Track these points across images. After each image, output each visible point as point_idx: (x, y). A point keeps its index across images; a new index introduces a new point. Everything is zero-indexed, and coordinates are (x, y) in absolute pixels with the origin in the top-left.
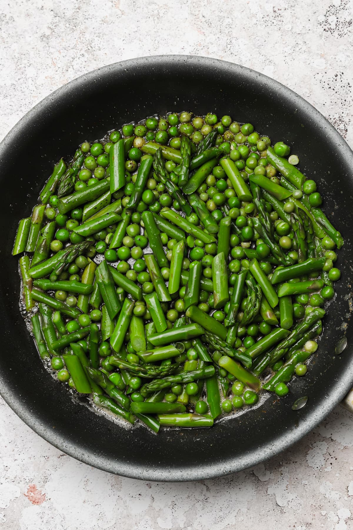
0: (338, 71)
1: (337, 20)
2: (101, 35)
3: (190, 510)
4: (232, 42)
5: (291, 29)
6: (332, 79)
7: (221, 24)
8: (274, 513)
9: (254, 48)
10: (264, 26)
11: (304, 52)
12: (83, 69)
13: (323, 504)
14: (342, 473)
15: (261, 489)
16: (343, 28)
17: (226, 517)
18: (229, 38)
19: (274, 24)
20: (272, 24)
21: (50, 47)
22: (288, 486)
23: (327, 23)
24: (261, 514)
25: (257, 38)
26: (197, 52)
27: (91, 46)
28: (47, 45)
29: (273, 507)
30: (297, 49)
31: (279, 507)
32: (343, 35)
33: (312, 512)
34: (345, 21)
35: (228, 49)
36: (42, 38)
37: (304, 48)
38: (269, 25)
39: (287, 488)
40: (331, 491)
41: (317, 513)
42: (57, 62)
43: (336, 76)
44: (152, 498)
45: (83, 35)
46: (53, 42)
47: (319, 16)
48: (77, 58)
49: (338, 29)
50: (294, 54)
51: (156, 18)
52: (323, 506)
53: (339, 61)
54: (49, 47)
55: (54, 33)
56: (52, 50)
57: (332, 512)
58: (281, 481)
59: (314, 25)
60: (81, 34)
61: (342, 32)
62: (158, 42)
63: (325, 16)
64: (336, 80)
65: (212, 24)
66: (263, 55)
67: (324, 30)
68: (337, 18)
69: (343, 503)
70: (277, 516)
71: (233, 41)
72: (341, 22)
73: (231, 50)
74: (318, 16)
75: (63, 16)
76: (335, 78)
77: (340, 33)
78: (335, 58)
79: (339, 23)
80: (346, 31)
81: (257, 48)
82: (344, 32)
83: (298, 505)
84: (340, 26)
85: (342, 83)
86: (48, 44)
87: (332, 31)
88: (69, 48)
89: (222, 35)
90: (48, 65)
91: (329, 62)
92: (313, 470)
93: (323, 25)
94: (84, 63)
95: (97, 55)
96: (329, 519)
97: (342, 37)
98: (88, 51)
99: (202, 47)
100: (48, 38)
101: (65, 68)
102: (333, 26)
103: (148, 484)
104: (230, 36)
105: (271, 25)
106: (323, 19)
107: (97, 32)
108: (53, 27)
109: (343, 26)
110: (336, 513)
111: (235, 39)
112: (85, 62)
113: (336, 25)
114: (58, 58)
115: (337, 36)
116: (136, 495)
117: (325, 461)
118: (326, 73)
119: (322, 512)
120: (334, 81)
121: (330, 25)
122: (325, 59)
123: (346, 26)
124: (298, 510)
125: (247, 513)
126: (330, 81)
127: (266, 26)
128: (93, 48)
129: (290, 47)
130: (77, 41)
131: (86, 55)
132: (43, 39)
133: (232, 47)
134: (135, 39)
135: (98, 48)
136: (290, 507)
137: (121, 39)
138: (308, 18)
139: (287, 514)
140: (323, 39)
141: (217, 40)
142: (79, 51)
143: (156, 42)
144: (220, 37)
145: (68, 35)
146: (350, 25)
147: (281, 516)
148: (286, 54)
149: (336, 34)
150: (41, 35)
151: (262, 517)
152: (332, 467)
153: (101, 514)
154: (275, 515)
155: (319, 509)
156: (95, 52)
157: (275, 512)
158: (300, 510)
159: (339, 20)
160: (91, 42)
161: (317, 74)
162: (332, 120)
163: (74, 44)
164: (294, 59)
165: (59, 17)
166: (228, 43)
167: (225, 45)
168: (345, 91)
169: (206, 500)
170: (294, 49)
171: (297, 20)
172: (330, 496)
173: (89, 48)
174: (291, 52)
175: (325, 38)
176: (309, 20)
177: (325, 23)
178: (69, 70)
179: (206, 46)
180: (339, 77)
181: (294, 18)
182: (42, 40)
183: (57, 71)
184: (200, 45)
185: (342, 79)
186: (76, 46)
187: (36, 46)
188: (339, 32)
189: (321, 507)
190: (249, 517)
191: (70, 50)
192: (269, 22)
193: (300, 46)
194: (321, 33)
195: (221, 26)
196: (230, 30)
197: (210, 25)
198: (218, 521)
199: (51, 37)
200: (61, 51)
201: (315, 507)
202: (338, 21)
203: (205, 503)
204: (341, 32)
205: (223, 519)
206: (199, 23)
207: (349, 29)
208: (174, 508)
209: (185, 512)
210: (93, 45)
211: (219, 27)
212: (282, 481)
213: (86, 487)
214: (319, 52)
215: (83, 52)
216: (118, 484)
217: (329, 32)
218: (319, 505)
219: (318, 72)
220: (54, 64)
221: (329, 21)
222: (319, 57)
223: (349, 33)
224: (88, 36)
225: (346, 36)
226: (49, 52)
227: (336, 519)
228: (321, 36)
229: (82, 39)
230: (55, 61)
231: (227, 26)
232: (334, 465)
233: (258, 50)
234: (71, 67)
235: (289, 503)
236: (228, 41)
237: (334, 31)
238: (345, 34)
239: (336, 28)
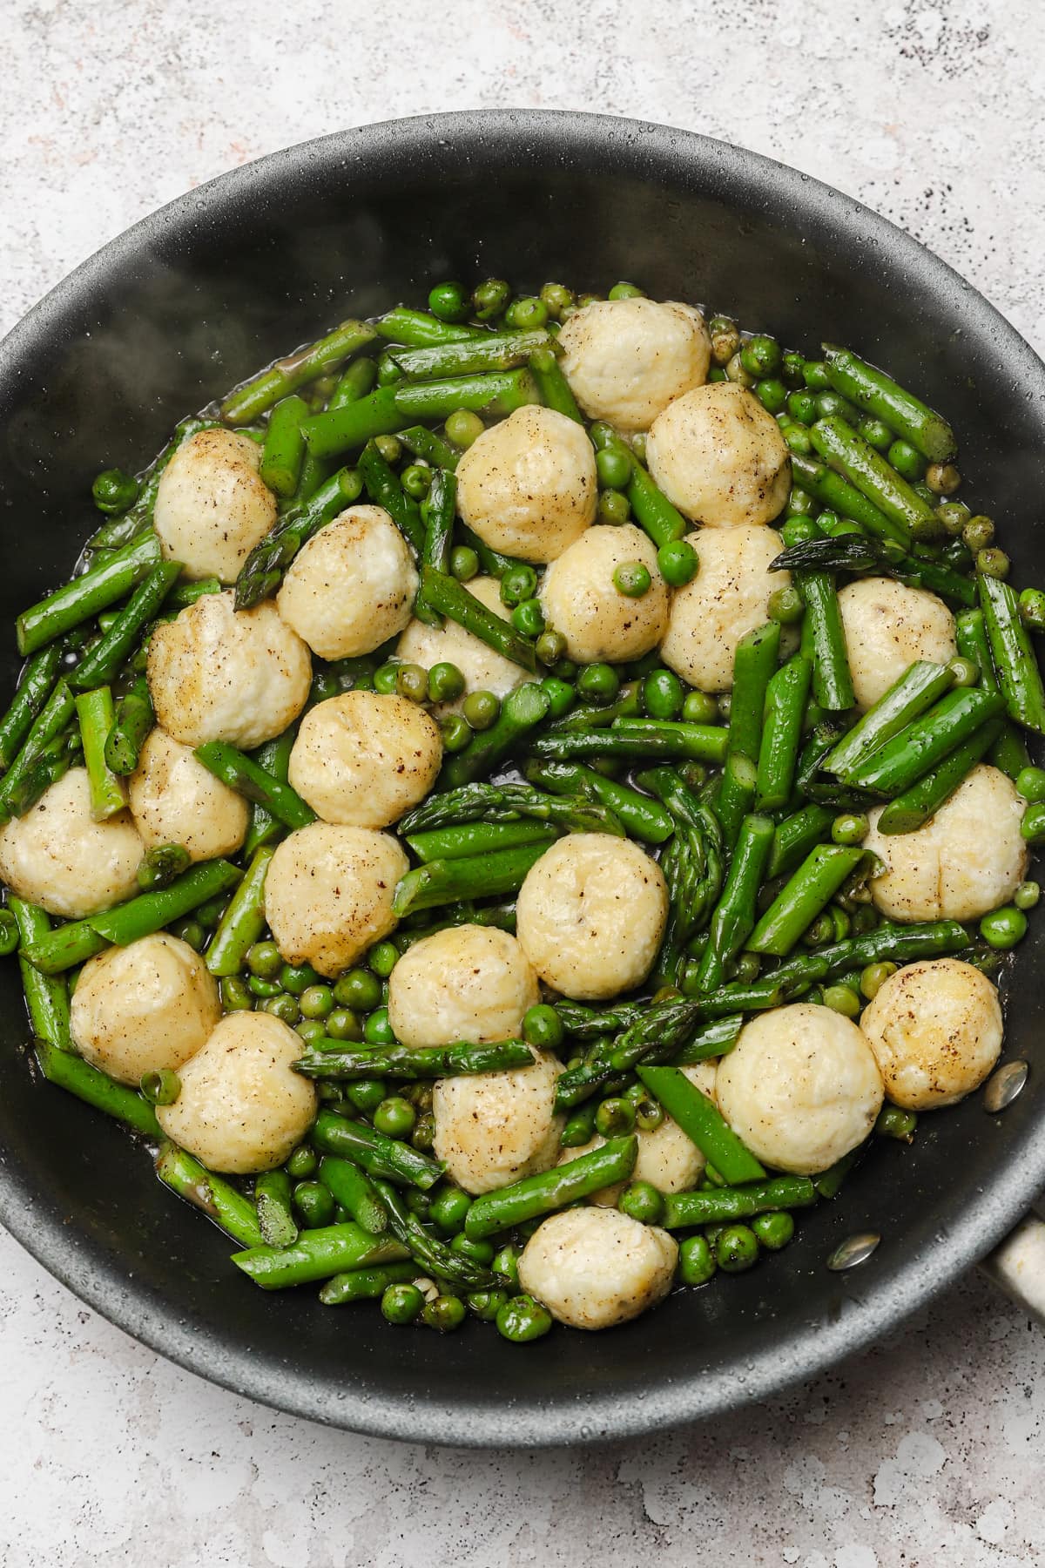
0: (935, 178)
1: (944, 23)
2: (211, 21)
3: (370, 1512)
4: (614, 69)
5: (797, 41)
6: (915, 204)
7: (584, 12)
8: (635, 1544)
9: (679, 91)
10: (716, 27)
11: (832, 115)
12: (148, 122)
13: (793, 1526)
14: (859, 1432)
15: (598, 1463)
16: (959, 50)
17: (480, 1545)
18: (606, 57)
19: (749, 25)
20: (742, 25)
21: (52, 49)
22: (685, 1460)
23: (913, 31)
24: (592, 1544)
25: (692, 64)
26: (503, 93)
27: (179, 53)
28: (41, 41)
29: (633, 1523)
30: (814, 105)
31: (652, 1526)
32: (960, 71)
33: (754, 1550)
34: (969, 30)
35: (601, 90)
36: (28, 19)
37: (836, 103)
38: (733, 25)
39: (680, 1467)
40: (820, 1487)
41: (769, 1553)
42: (67, 96)
43: (928, 196)
44: (251, 1467)
45: (154, 18)
46: (63, 34)
47: (888, 8)
48: (132, 87)
49: (945, 54)
50: (802, 119)
52: (791, 1532)
53: (940, 149)
54: (48, 46)
55: (65, 7)
56: (55, 57)
57: (817, 1555)
58: (663, 1442)
59: (869, 35)
60: (150, 16)
61: (957, 63)
62: (386, 55)
63: (907, 9)
64: (927, 208)
65: (557, 12)
66: (705, 117)
67: (902, 52)
68: (945, 19)
69: (855, 1528)
70: (643, 1553)
71: (619, 67)
72: (954, 32)
73: (610, 93)
74: (883, 10)
76: (925, 201)
77: (950, 65)
78: (929, 140)
79: (948, 35)
80: (967, 59)
81: (690, 93)
82: (962, 64)
83: (711, 1523)
84: (953, 44)
85: (946, 218)
86: (44, 38)
87: (926, 57)
88: (109, 56)
89: (585, 46)
90: (39, 102)
91: (910, 151)
92: (769, 1415)
93: (897, 38)
94: (151, 105)
95: (194, 83)
97: (955, 77)
98: (165, 67)
99: (520, 80)
100: (46, 19)
101: (91, 115)
102: (930, 43)
103: (242, 1423)
104: (609, 52)
105: (738, 27)
106: (897, 17)
107: (200, 11)
109: (961, 44)
110: (830, 1557)
111: (625, 61)
112: (156, 100)
113: (940, 39)
114: (71, 85)
115: (939, 72)
116: (202, 1455)
117: (808, 1388)
118: (897, 183)
119: (786, 1550)
120: (921, 208)
121: (921, 37)
122: (897, 140)
123: (969, 46)
124: (710, 1540)
125: (549, 1535)
126: (907, 209)
127: (721, 29)
128: (185, 62)
129: (790, 98)
130: (135, 34)
131: (160, 79)
132: (30, 22)
133: (612, 87)
134: (315, 40)
135: (198, 61)
136: (685, 1529)
137: (269, 38)
138: (853, 13)
139: (674, 1550)
140: (895, 78)
141: (568, 62)
142: (137, 67)
143: (380, 55)
144: (577, 52)
145: (109, 15)
146: (983, 43)
147: (655, 1553)
148: (778, 119)
149: (937, 66)
150: (27, 11)
151: (595, 1554)
152: (829, 1410)
153: (88, 1506)
154: (636, 1551)
155: (779, 1540)
156: (186, 73)
157: (638, 1541)
158: (719, 1540)
159: (949, 25)
160: (178, 42)
161: (869, 186)
163: (126, 45)
164: (801, 135)
166: (602, 73)
167: (592, 77)
168: (952, 243)
169: (423, 1487)
170: (804, 103)
171: (819, 16)
172: (816, 1503)
173: (172, 58)
174: (792, 111)
175: (903, 76)
176: (857, 20)
177: (904, 32)
178: (105, 121)
179: (532, 76)
180: (937, 197)
181: (812, 10)
182: (28, 27)
183: (65, 122)
184: (514, 72)
185: (945, 206)
186: (131, 51)
187: (7, 41)
188: (948, 62)
189: (783, 1536)
190: (555, 1551)
191: (110, 60)
192: (733, 16)
193: (822, 97)
194: (889, 62)
195: (583, 19)
196: (611, 32)
197: (548, 13)
198: (456, 1555)
199: (55, 17)
200: (84, 62)
201: (765, 1535)
202: (947, 29)
203: (418, 1494)
204: (952, 62)
205: (472, 1551)
207: (979, 53)
208: (319, 1506)
209: (353, 1521)
210: (183, 51)
211: (576, 21)
212: (668, 1442)
213: (46, 1417)
214: (882, 119)
215: (150, 70)
216: (148, 1416)
217: (916, 58)
218: (778, 1527)
219: (873, 179)
220: (58, 100)
221: (919, 27)
222: (881, 133)
223: (976, 65)
224: (169, 23)
225: (969, 74)
226: (45, 64)
228: (890, 70)
229: (151, 29)
230: (62, 92)
231: (602, 21)
232: (834, 1405)
233: (692, 99)
234: (111, 112)
235: (686, 1516)
236: (603, 67)
237: (931, 59)
238: (965, 70)
239: (939, 47)
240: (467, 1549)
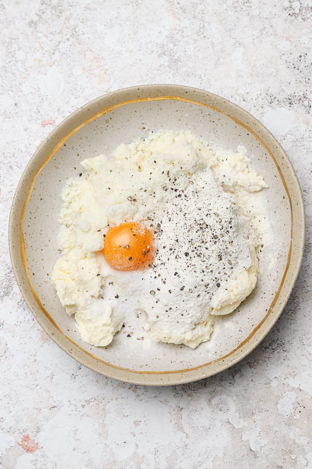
0: (302, 52)
2: (85, 20)
3: (171, 456)
4: (205, 26)
5: (258, 14)
6: (296, 60)
7: (194, 10)
8: (248, 458)
9: (224, 31)
10: (234, 11)
11: (270, 35)
12: (69, 52)
14: (310, 420)
15: (236, 435)
16: (306, 13)
17: (204, 462)
18: (202, 23)
19: (243, 10)
20: (242, 10)
21: (38, 32)
22: (261, 433)
23: (292, 8)
24: (236, 459)
25: (228, 23)
26: (173, 36)
27: (76, 31)
28: (35, 30)
29: (247, 452)
30: (265, 32)
31: (253, 452)
32: (306, 19)
33: (283, 457)
34: (308, 7)
35: (201, 33)
36: (30, 24)
37: (271, 31)
38: (239, 10)
39: (259, 435)
40: (300, 437)
41: (287, 457)
42: (44, 46)
43: (300, 57)
44: (136, 445)
45: (68, 21)
46: (41, 27)
48: (63, 42)
49: (302, 14)
50: (261, 37)
51: (135, 5)
52: (293, 451)
53: (303, 43)
54: (37, 32)
55: (41, 19)
56: (39, 35)
57: (301, 456)
58: (254, 428)
59: (279, 10)
60: (66, 20)
61: (306, 17)
62: (137, 27)
63: (290, 2)
64: (300, 61)
65: (187, 10)
66: (233, 38)
67: (289, 15)
69: (311, 448)
70: (251, 460)
71: (206, 25)
72: (304, 7)
73: (204, 33)
74: (283, 2)
75: (49, 3)
76: (299, 58)
77: (303, 17)
78: (299, 41)
80: (308, 15)
81: (228, 32)
82: (307, 17)
83: (270, 450)
84: (304, 11)
85: (306, 63)
86: (35, 29)
87: (296, 15)
88: (56, 33)
89: (196, 20)
90: (36, 48)
91: (294, 44)
92: (284, 418)
93: (287, 10)
94: (69, 47)
95: (81, 39)
96: (298, 463)
97: (305, 21)
98: (72, 35)
99: (177, 31)
100: (35, 23)
101: (52, 51)
102: (297, 11)
103: (132, 433)
104: (203, 21)
105: (240, 11)
106: (287, 4)
107: (81, 18)
108: (40, 14)
109: (306, 11)
110: (304, 456)
111: (208, 23)
112: (71, 45)
113: (300, 10)
114: (45, 42)
115: (300, 20)
116: (121, 443)
117: (294, 409)
118: (291, 54)
119: (292, 456)
120: (299, 61)
121: (294, 10)
122: (290, 41)
123: (309, 11)
124: (270, 455)
125: (223, 457)
126: (294, 61)
127: (235, 11)
128: (78, 33)
129: (257, 31)
130: (62, 26)
131: (71, 39)
132: (31, 25)
133: (205, 31)
134: (116, 24)
135: (82, 33)
136: (262, 452)
137: (102, 24)
138: (274, 4)
139: (259, 459)
140: (288, 22)
141: (191, 25)
142: (64, 36)
143: (136, 27)
144: (194, 22)
145: (54, 21)
147: (254, 460)
148: (254, 37)
149: (300, 18)
150: (29, 21)
151: (237, 462)
152: (301, 415)
153: (89, 461)
154: (249, 460)
155: (290, 453)
156: (79, 37)
157: (249, 457)
158: (272, 455)
159: (302, 5)
160: (75, 27)
161: (283, 56)
162: (297, 97)
163: (60, 29)
164: (262, 42)
165: (46, 4)
166: (202, 27)
167: (199, 29)
168: (308, 71)
169: (186, 447)
170: (262, 32)
171: (264, 6)
172: (299, 442)
173: (74, 32)
174: (259, 35)
175: (290, 22)
176: (275, 6)
177: (289, 9)
178: (56, 53)
179: (181, 30)
180: (303, 57)
181: (261, 4)
182: (30, 26)
183: (44, 54)
184: (176, 29)
185: (306, 60)
186: (62, 31)
187: (25, 31)
189: (291, 452)
190: (226, 462)
191: (56, 34)
192: (239, 8)
193: (267, 30)
194: (286, 18)
195: (195, 12)
196: (203, 15)
197: (184, 11)
198: (197, 465)
199: (38, 23)
200: (48, 36)
201: (285, 452)
202: (302, 7)
203: (185, 449)
205: (202, 464)
206: (174, 9)
208: (157, 455)
209: (167, 458)
210: (77, 30)
211: (192, 13)
212: (255, 428)
213: (75, 436)
214: (285, 35)
215: (68, 36)
216: (105, 433)
217: (293, 16)
218: (289, 449)
219: (284, 53)
220: (42, 48)
221: (294, 7)
222: (285, 39)
224: (72, 22)
225: (309, 20)
226: (37, 37)
227: (305, 462)
228: (286, 20)
229: (67, 24)
230: (42, 45)
231: (200, 12)
232: (302, 413)
233: (228, 33)
234: (57, 50)
235: (262, 448)
236: (201, 26)
237: (298, 16)
238: (308, 18)
239: (300, 12)
240: (200, 464)
